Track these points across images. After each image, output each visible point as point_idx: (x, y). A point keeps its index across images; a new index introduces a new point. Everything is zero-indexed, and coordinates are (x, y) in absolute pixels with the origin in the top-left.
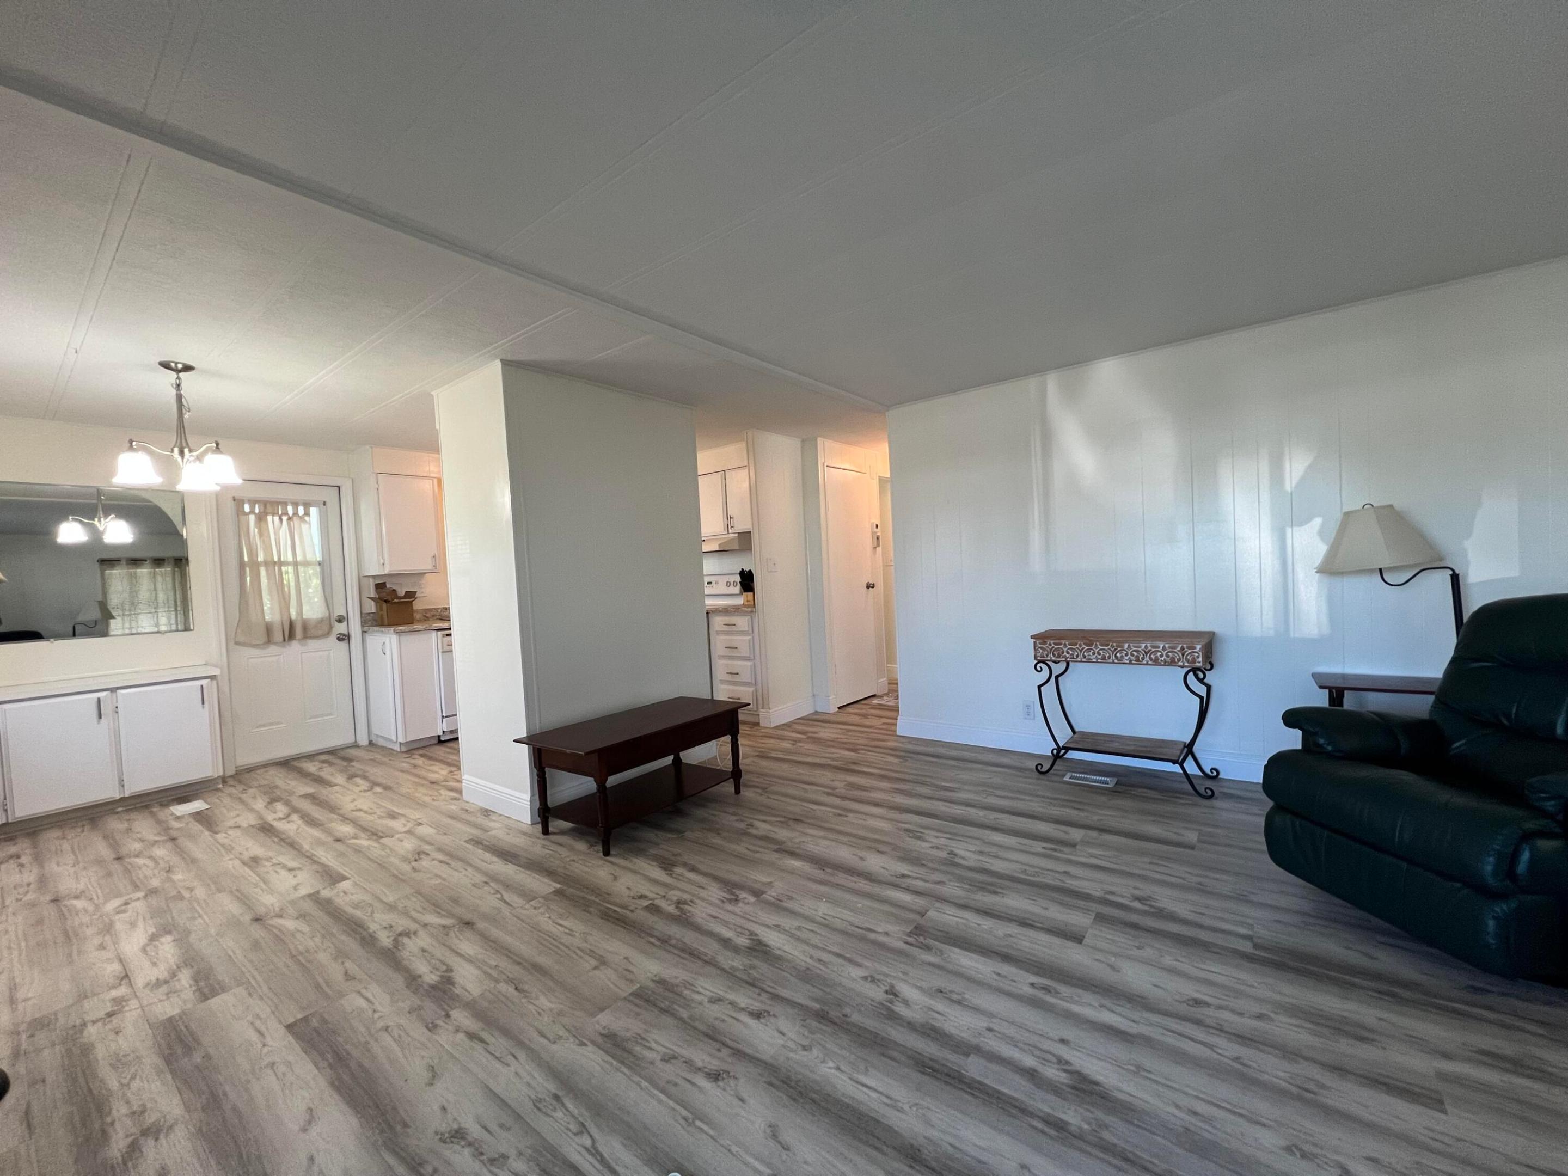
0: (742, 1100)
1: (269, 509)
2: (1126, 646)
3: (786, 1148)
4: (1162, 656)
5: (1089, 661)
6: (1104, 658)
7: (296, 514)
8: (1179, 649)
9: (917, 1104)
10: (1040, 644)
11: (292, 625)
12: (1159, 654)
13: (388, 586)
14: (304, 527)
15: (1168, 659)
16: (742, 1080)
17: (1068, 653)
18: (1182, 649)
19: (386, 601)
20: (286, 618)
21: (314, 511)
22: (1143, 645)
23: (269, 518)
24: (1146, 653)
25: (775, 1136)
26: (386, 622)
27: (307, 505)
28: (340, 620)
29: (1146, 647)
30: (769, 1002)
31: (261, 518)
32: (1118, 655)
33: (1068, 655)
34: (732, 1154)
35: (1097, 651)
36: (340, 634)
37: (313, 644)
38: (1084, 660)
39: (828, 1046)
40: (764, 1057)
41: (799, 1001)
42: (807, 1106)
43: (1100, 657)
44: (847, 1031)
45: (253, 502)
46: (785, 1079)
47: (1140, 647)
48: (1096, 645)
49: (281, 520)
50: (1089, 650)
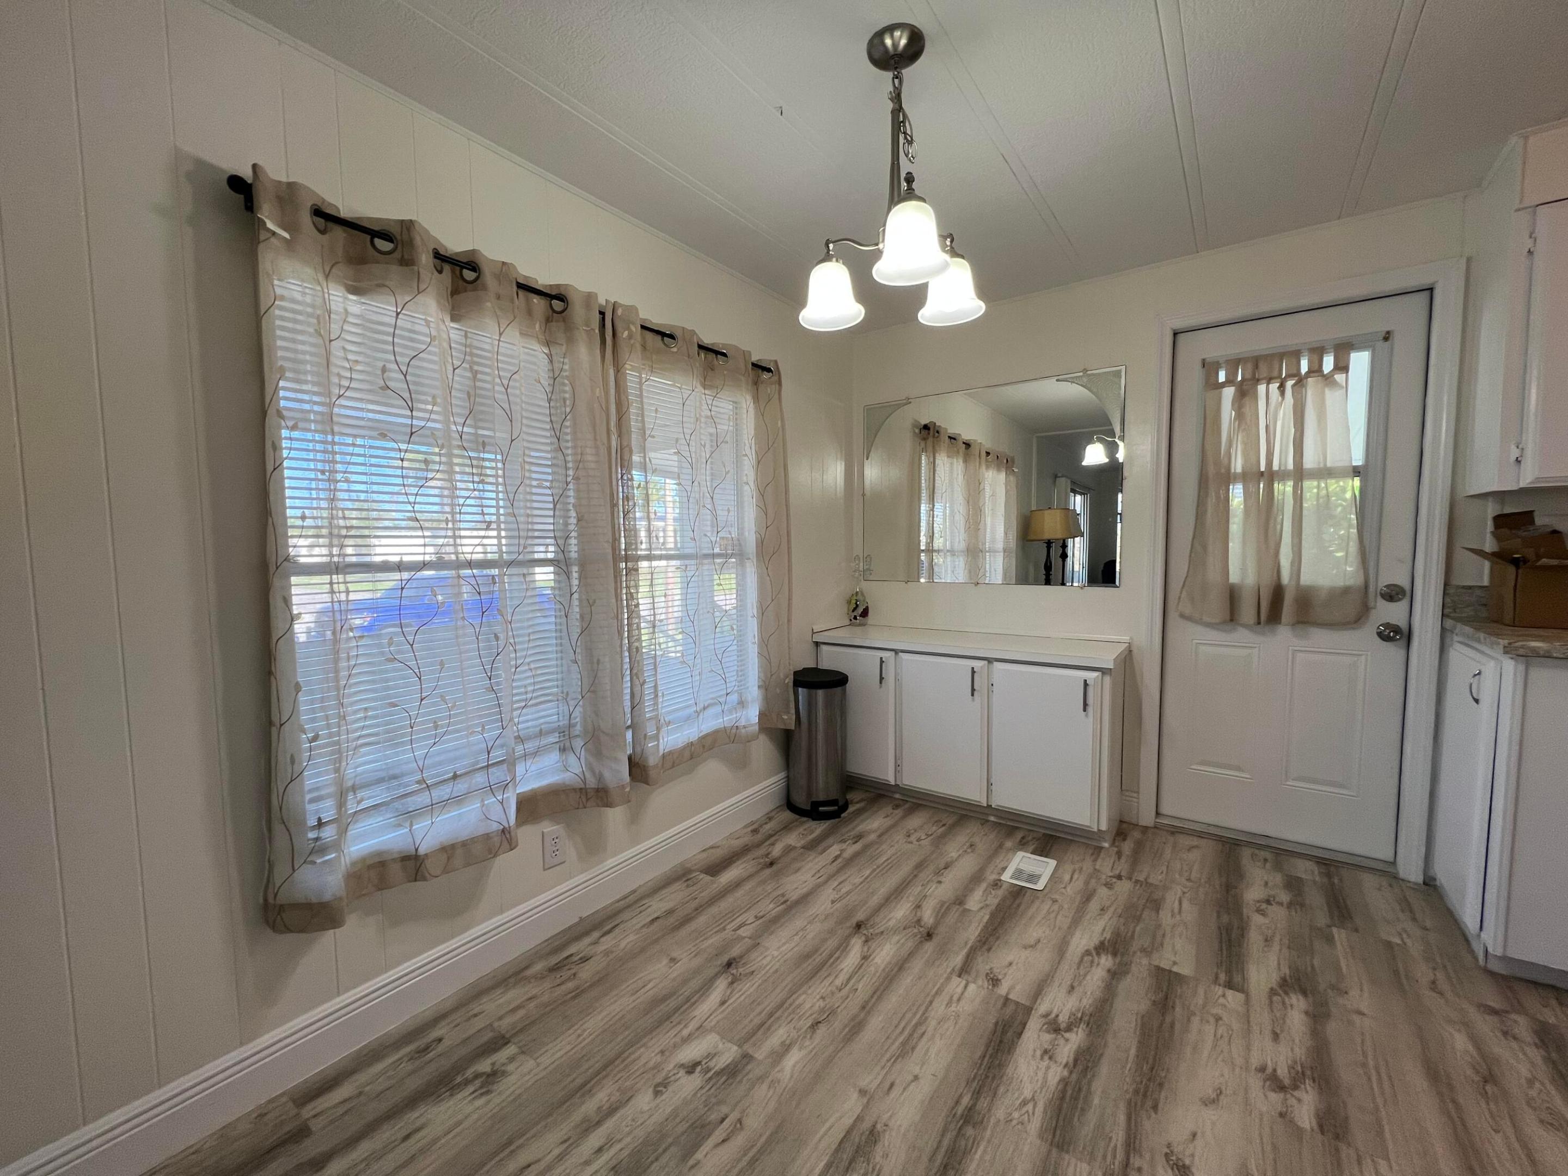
1: (1263, 371)
7: (1316, 370)
11: (1278, 593)
13: (1539, 520)
14: (1332, 396)
19: (1516, 563)
20: (1267, 582)
21: (1360, 361)
23: (1262, 388)
26: (1508, 617)
27: (1343, 350)
28: (1393, 594)
31: (1245, 393)
36: (1387, 626)
37: (1321, 637)
45: (1233, 364)
49: (1282, 388)
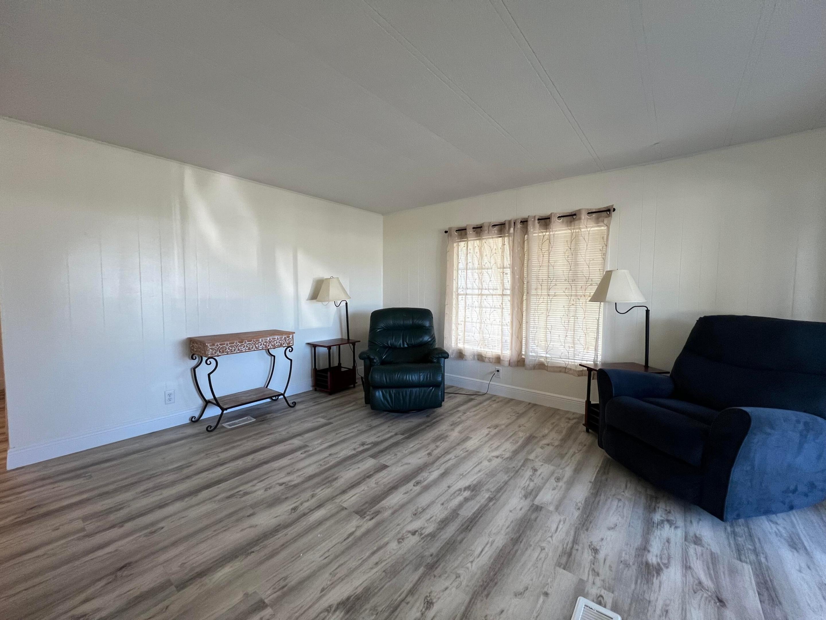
0: (502, 612)
2: (260, 340)
3: (527, 589)
4: (277, 343)
5: (241, 352)
6: (249, 349)
8: (284, 338)
9: (489, 535)
10: (210, 346)
12: (276, 342)
15: (279, 344)
16: (488, 612)
17: (229, 349)
18: (285, 338)
22: (268, 339)
24: (270, 342)
25: (521, 594)
29: (270, 339)
30: (416, 596)
32: (257, 345)
33: (229, 351)
34: (538, 615)
35: (245, 345)
38: (238, 352)
39: (456, 565)
40: (467, 600)
41: (417, 578)
42: (499, 578)
43: (247, 348)
44: (444, 556)
46: (483, 588)
47: (267, 340)
48: (245, 342)
50: (241, 346)
